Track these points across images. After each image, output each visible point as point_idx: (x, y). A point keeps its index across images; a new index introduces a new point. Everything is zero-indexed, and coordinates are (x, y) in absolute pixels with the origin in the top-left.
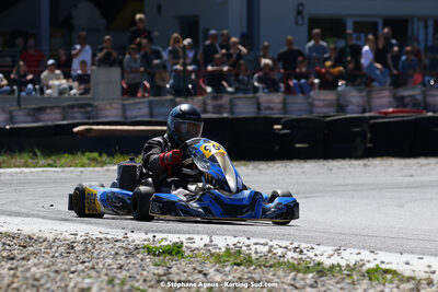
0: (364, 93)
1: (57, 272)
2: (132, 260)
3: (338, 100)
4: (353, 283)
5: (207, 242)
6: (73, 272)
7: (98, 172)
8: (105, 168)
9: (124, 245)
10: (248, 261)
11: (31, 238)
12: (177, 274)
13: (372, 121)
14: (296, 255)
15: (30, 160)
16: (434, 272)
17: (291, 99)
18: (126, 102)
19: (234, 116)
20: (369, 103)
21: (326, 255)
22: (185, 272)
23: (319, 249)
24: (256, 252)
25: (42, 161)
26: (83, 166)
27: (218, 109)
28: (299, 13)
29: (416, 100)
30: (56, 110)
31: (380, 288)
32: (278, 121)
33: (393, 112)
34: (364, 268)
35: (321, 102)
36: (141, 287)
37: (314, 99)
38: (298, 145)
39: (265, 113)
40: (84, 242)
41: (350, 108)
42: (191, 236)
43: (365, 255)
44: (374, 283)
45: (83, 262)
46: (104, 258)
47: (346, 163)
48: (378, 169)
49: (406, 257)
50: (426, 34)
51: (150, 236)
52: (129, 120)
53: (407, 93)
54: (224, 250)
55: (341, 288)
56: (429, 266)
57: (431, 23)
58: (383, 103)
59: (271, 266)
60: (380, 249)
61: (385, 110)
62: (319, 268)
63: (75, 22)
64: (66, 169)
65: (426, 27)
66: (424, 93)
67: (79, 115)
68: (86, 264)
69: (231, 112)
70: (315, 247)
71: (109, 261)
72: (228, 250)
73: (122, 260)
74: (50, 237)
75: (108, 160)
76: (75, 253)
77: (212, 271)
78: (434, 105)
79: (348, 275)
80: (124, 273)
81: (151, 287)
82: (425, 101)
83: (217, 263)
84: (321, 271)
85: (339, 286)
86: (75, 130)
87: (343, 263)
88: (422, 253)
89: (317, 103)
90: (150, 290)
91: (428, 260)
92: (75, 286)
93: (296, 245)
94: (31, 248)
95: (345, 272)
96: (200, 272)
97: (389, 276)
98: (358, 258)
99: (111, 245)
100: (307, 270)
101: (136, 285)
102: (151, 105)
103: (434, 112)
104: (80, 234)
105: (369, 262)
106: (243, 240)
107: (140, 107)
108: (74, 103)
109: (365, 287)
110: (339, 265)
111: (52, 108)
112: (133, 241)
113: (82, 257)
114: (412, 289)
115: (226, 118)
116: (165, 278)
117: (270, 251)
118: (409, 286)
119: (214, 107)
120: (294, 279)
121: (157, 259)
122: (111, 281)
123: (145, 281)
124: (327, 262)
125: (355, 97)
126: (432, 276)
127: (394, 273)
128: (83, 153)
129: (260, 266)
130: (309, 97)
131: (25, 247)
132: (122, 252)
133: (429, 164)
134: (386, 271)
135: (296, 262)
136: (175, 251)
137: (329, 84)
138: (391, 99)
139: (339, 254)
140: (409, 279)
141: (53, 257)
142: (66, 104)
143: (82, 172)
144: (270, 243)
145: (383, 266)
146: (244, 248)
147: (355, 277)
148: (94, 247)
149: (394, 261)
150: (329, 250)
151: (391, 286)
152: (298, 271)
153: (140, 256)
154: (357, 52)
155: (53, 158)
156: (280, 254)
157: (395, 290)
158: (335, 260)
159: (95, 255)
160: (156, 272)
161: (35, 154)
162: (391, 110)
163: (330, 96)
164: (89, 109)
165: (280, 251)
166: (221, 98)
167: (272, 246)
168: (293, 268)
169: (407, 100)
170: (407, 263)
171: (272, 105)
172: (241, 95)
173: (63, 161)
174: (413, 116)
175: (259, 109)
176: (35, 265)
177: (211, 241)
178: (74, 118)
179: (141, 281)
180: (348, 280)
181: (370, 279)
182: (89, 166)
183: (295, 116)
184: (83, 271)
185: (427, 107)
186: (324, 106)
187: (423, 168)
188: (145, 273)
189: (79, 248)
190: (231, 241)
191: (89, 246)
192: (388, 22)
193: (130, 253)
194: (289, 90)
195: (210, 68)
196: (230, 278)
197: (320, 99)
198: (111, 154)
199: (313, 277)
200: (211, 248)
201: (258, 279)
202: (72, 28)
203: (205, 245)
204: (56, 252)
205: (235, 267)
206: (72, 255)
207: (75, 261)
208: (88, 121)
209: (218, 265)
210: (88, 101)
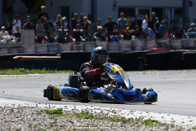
0: (143, 41)
1: (6, 122)
2: (40, 117)
3: (132, 44)
4: (138, 126)
5: (73, 108)
6: (13, 122)
7: (24, 77)
8: (28, 75)
9: (36, 109)
10: (92, 117)
12: (60, 122)
13: (147, 54)
14: (113, 114)
16: (174, 122)
17: (111, 44)
18: (37, 45)
19: (85, 52)
20: (146, 46)
21: (126, 114)
22: (63, 122)
23: (123, 111)
24: (95, 113)
26: (17, 74)
27: (78, 48)
28: (114, 5)
29: (166, 44)
30: (6, 49)
31: (150, 129)
34: (144, 120)
35: (124, 45)
36: (44, 129)
37: (121, 44)
40: (18, 108)
41: (137, 48)
42: (66, 105)
43: (144, 114)
44: (148, 126)
45: (18, 117)
46: (27, 115)
47: (136, 72)
48: (150, 75)
49: (162, 115)
50: (171, 15)
51: (48, 105)
52: (38, 54)
53: (162, 41)
54: (81, 111)
55: (133, 129)
56: (172, 119)
57: (173, 10)
58: (152, 45)
59: (102, 119)
60: (151, 111)
61: (153, 49)
62: (124, 120)
63: (14, 10)
64: (10, 75)
65: (171, 12)
66: (170, 41)
67: (15, 51)
68: (19, 118)
69: (84, 50)
70: (121, 110)
71: (29, 117)
72: (82, 112)
73: (35, 116)
74: (3, 106)
75: (29, 71)
77: (75, 121)
78: (175, 47)
79: (136, 123)
80: (36, 122)
81: (48, 128)
82: (171, 45)
83: (77, 117)
84: (124, 121)
85: (132, 128)
86: (14, 58)
87: (134, 117)
88: (169, 113)
89: (122, 46)
90: (48, 130)
91: (172, 116)
92: (14, 128)
93: (113, 109)
96: (70, 122)
97: (155, 123)
98: (141, 115)
99: (30, 110)
100: (118, 120)
101: (41, 127)
102: (48, 46)
103: (175, 50)
104: (16, 104)
105: (145, 117)
106: (89, 107)
107: (43, 48)
108: (12, 46)
109: (144, 128)
110: (132, 118)
111: (3, 48)
112: (40, 108)
113: (17, 115)
114: (165, 129)
115: (82, 53)
116: (54, 124)
117: (101, 112)
118: (163, 127)
119: (76, 48)
120: (112, 125)
121: (51, 116)
122: (30, 126)
123: (45, 126)
124: (127, 117)
125: (139, 43)
126: (174, 123)
127: (157, 122)
128: (18, 68)
129: (97, 119)
130: (119, 43)
132: (35, 113)
133: (172, 73)
134: (153, 121)
135: (113, 117)
136: (59, 112)
137: (128, 37)
138: (156, 44)
139: (132, 113)
140: (164, 125)
141: (4, 115)
142: (10, 46)
143: (17, 77)
144: (101, 109)
145: (152, 119)
146: (90, 111)
147: (139, 123)
148: (22, 111)
149: (157, 117)
150: (128, 112)
151: (155, 127)
152: (114, 121)
153: (43, 114)
154: (140, 23)
155: (4, 70)
156: (106, 113)
157: (157, 129)
158: (130, 116)
159: (23, 114)
160: (50, 122)
162: (155, 49)
163: (128, 43)
164: (20, 48)
165: (106, 112)
166: (80, 43)
167: (102, 110)
168: (112, 120)
169: (163, 44)
170: (163, 118)
172: (88, 42)
173: (8, 72)
174: (165, 52)
177: (75, 108)
178: (14, 53)
179: (44, 126)
180: (136, 125)
181: (146, 125)
182: (20, 74)
183: (113, 52)
184: (17, 121)
185: (171, 48)
187: (170, 75)
188: (45, 122)
189: (16, 111)
191: (20, 110)
192: (154, 9)
193: (39, 113)
194: (110, 40)
195: (74, 30)
196: (83, 124)
197: (123, 44)
198: (30, 69)
199: (121, 124)
200: (75, 111)
201: (96, 125)
202: (13, 12)
203: (72, 110)
204: (5, 113)
205: (86, 119)
206: (13, 114)
207: (14, 117)
208: (19, 54)
209: (78, 119)
210: (20, 45)
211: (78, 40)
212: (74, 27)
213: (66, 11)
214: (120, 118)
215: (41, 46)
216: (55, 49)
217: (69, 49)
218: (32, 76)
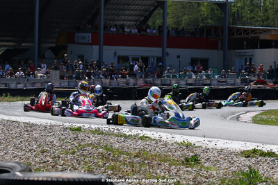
2: (65, 132)
3: (127, 81)
4: (136, 141)
9: (63, 127)
10: (103, 133)
11: (33, 124)
12: (80, 137)
13: (138, 88)
14: (118, 132)
20: (136, 83)
21: (127, 131)
22: (83, 136)
23: (125, 130)
24: (105, 130)
28: (115, 55)
29: (151, 82)
30: (39, 83)
31: (145, 143)
32: (108, 88)
33: (144, 86)
34: (139, 136)
35: (120, 82)
38: (115, 96)
39: (104, 85)
40: (50, 126)
41: (130, 84)
42: (84, 124)
43: (139, 132)
44: (143, 141)
45: (50, 133)
46: (56, 131)
52: (62, 87)
53: (148, 80)
54: (94, 129)
56: (160, 136)
58: (141, 83)
59: (110, 135)
61: (141, 85)
63: (46, 56)
65: (154, 59)
66: (153, 80)
71: (58, 132)
72: (96, 129)
73: (62, 132)
74: (39, 124)
77: (91, 136)
80: (63, 136)
83: (92, 133)
84: (126, 137)
85: (132, 142)
87: (132, 134)
90: (72, 142)
91: (159, 133)
92: (48, 141)
93: (117, 128)
94: (33, 128)
95: (133, 137)
96: (87, 136)
97: (147, 139)
98: (137, 133)
99: (58, 127)
100: (121, 136)
101: (68, 141)
102: (68, 82)
104: (48, 123)
105: (140, 134)
106: (100, 126)
107: (65, 83)
108: (44, 81)
109: (140, 142)
112: (65, 126)
113: (50, 131)
117: (109, 130)
118: (154, 142)
120: (118, 139)
121: (73, 132)
122: (60, 139)
123: (70, 139)
124: (128, 134)
125: (132, 81)
126: (161, 139)
127: (149, 137)
129: (106, 135)
131: (31, 127)
132: (62, 129)
134: (146, 137)
135: (118, 134)
136: (79, 129)
137: (124, 77)
138: (143, 82)
139: (131, 131)
140: (154, 140)
141: (40, 131)
142: (42, 81)
145: (145, 135)
146: (101, 129)
147: (137, 139)
148: (53, 128)
149: (149, 134)
151: (148, 142)
152: (118, 137)
153: (68, 131)
158: (130, 133)
159: (53, 130)
160: (74, 136)
163: (124, 80)
165: (112, 130)
167: (109, 128)
169: (148, 82)
170: (153, 135)
171: (106, 83)
175: (102, 84)
176: (35, 133)
181: (141, 139)
184: (50, 136)
185: (154, 84)
186: (122, 84)
188: (70, 137)
189: (48, 128)
190: (97, 126)
193: (65, 130)
194: (112, 78)
195: (87, 71)
199: (123, 139)
200: (90, 129)
202: (44, 58)
203: (88, 128)
204: (41, 129)
205: (98, 135)
206: (46, 130)
207: (47, 132)
211: (90, 78)
212: (87, 69)
213: (81, 57)
216: (73, 84)
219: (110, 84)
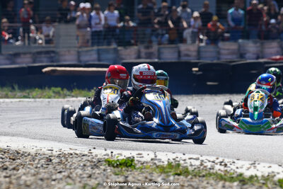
0: (258, 44)
1: (42, 180)
2: (97, 171)
3: (239, 49)
5: (153, 157)
6: (54, 180)
7: (61, 102)
8: (66, 99)
9: (89, 158)
10: (186, 172)
11: (18, 153)
13: (266, 65)
14: (222, 168)
15: (10, 93)
18: (80, 50)
19: (162, 61)
20: (262, 52)
21: (245, 168)
22: (139, 180)
23: (239, 163)
24: (191, 165)
25: (19, 94)
26: (49, 98)
27: (149, 55)
30: (28, 56)
32: (195, 65)
33: (280, 59)
34: (276, 179)
35: (227, 51)
37: (221, 49)
38: (209, 83)
39: (184, 59)
40: (59, 156)
41: (247, 55)
42: (140, 152)
43: (275, 168)
45: (60, 172)
46: (75, 168)
51: (109, 152)
52: (82, 64)
54: (166, 163)
58: (272, 52)
59: (204, 176)
61: (274, 57)
62: (241, 178)
64: (38, 100)
67: (45, 59)
68: (63, 174)
69: (159, 58)
70: (235, 161)
71: (79, 171)
72: (170, 164)
73: (89, 171)
74: (33, 152)
76: (53, 164)
77: (159, 180)
79: (263, 184)
80: (93, 180)
83: (162, 173)
84: (243, 180)
86: (44, 70)
87: (259, 174)
89: (223, 52)
93: (221, 160)
94: (19, 161)
95: (262, 181)
96: (151, 180)
98: (270, 170)
99: (79, 159)
100: (232, 179)
102: (99, 52)
104: (55, 150)
105: (278, 173)
106: (180, 156)
107: (90, 54)
108: (39, 50)
110: (256, 176)
111: (25, 54)
112: (96, 156)
113: (59, 168)
117: (202, 165)
119: (146, 54)
120: (224, 187)
121: (116, 170)
122: (83, 188)
123: (110, 187)
124: (247, 174)
125: (251, 47)
128: (50, 87)
129: (195, 176)
130: (218, 47)
131: (14, 160)
132: (88, 164)
135: (223, 173)
136: (129, 163)
138: (279, 49)
139: (255, 167)
141: (36, 168)
142: (35, 50)
143: (49, 102)
144: (201, 158)
146: (182, 162)
147: (269, 185)
148: (67, 160)
150: (247, 164)
152: (225, 180)
153: (102, 167)
155: (28, 91)
156: (209, 167)
158: (253, 172)
159: (68, 167)
160: (117, 180)
161: (13, 88)
162: (278, 57)
163: (232, 46)
164: (52, 55)
165: (209, 165)
166: (151, 47)
167: (202, 161)
168: (221, 178)
171: (189, 53)
173: (34, 93)
175: (179, 55)
176: (24, 174)
177: (156, 156)
178: (42, 62)
180: (265, 188)
181: (281, 187)
182: (55, 97)
183: (209, 62)
184: (61, 179)
186: (229, 54)
189: (55, 160)
190: (171, 156)
191: (63, 159)
193: (95, 165)
197: (224, 49)
198: (70, 89)
199: (238, 185)
200: (156, 162)
201: (196, 186)
203: (152, 159)
204: (38, 163)
205: (176, 177)
206: (50, 166)
207: (53, 171)
208: (52, 64)
209: (163, 176)
210: (52, 49)
214: (234, 176)
215: (87, 51)
216: (111, 56)
217: (134, 56)
218: (73, 101)
219: (199, 56)
